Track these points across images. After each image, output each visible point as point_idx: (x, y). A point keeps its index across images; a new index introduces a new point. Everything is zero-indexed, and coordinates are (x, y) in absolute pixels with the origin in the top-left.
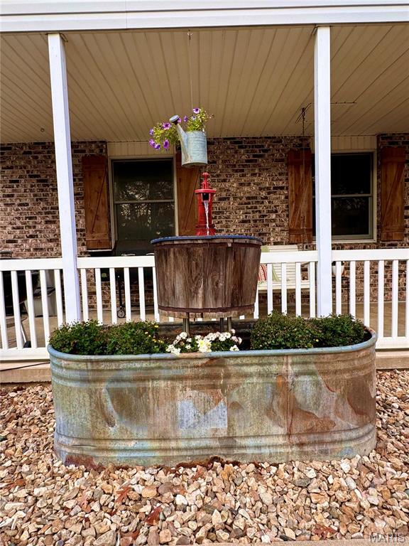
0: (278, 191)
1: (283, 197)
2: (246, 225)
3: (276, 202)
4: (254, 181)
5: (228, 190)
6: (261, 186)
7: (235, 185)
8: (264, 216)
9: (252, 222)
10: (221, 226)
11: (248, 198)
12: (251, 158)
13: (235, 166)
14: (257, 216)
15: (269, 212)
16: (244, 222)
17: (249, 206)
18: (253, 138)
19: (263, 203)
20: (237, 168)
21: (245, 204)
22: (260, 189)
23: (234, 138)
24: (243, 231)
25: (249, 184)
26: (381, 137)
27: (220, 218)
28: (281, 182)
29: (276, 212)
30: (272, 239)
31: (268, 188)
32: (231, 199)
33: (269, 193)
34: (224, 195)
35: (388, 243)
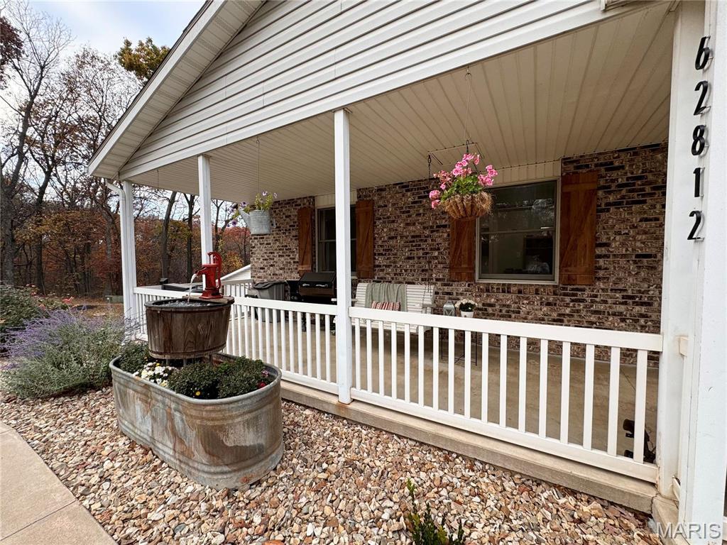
0: (441, 229)
1: (445, 235)
2: (411, 261)
3: (439, 240)
4: (418, 220)
5: (396, 230)
6: (425, 225)
7: (402, 225)
8: (427, 253)
9: (416, 259)
10: (390, 262)
11: (413, 237)
12: (417, 199)
13: (402, 208)
14: (421, 253)
15: (431, 249)
16: (409, 258)
17: (414, 244)
18: (419, 181)
19: (426, 241)
20: (404, 209)
21: (410, 242)
22: (424, 228)
23: (402, 183)
24: (408, 266)
25: (414, 224)
26: (566, 161)
27: (389, 254)
28: (444, 221)
29: (438, 249)
30: (434, 276)
31: (432, 227)
32: (399, 238)
33: (432, 232)
34: (393, 234)
35: (572, 287)
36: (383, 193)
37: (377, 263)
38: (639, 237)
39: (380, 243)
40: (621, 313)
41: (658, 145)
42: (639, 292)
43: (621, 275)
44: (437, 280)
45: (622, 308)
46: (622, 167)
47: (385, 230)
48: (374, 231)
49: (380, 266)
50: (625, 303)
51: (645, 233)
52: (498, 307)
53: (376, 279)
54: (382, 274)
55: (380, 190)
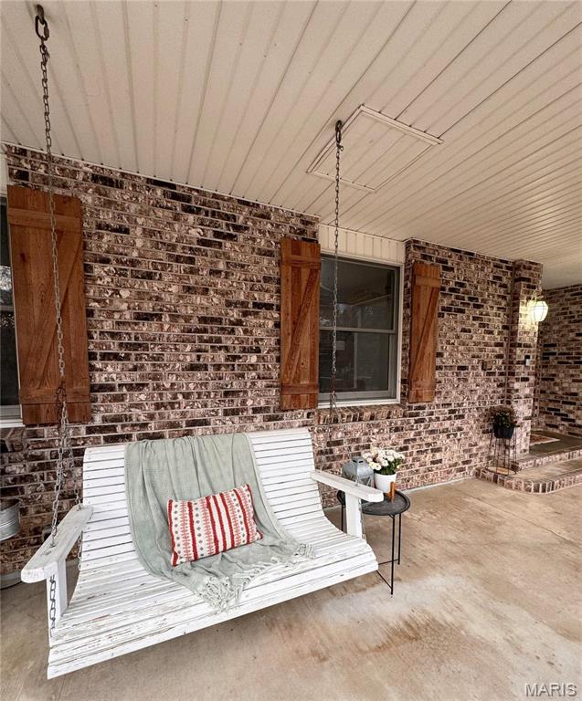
0: (263, 312)
1: (271, 324)
2: (199, 374)
3: (258, 333)
4: (215, 285)
5: (158, 298)
6: (230, 298)
7: (174, 289)
8: (235, 358)
9: (211, 369)
10: (142, 377)
11: (203, 320)
12: (210, 237)
13: (174, 247)
14: (221, 357)
15: (244, 350)
16: (193, 368)
17: (205, 336)
18: (215, 196)
19: (233, 331)
20: (179, 252)
21: (197, 331)
22: (229, 304)
23: (173, 186)
24: (192, 386)
25: (206, 291)
26: (411, 245)
27: (139, 358)
28: (267, 295)
29: (258, 351)
30: (249, 402)
31: (243, 304)
32: (166, 318)
33: (245, 314)
34: (148, 307)
35: (416, 405)
36: (115, 194)
37: (100, 379)
38: (461, 348)
39: (108, 326)
40: (447, 429)
41: (472, 254)
42: (459, 405)
43: (449, 388)
44: (256, 410)
45: (447, 424)
46: (452, 269)
47: (125, 293)
48: (85, 291)
49: (112, 388)
50: (450, 418)
51: (463, 345)
52: (345, 445)
53: (98, 421)
54: (116, 409)
55: (103, 180)
